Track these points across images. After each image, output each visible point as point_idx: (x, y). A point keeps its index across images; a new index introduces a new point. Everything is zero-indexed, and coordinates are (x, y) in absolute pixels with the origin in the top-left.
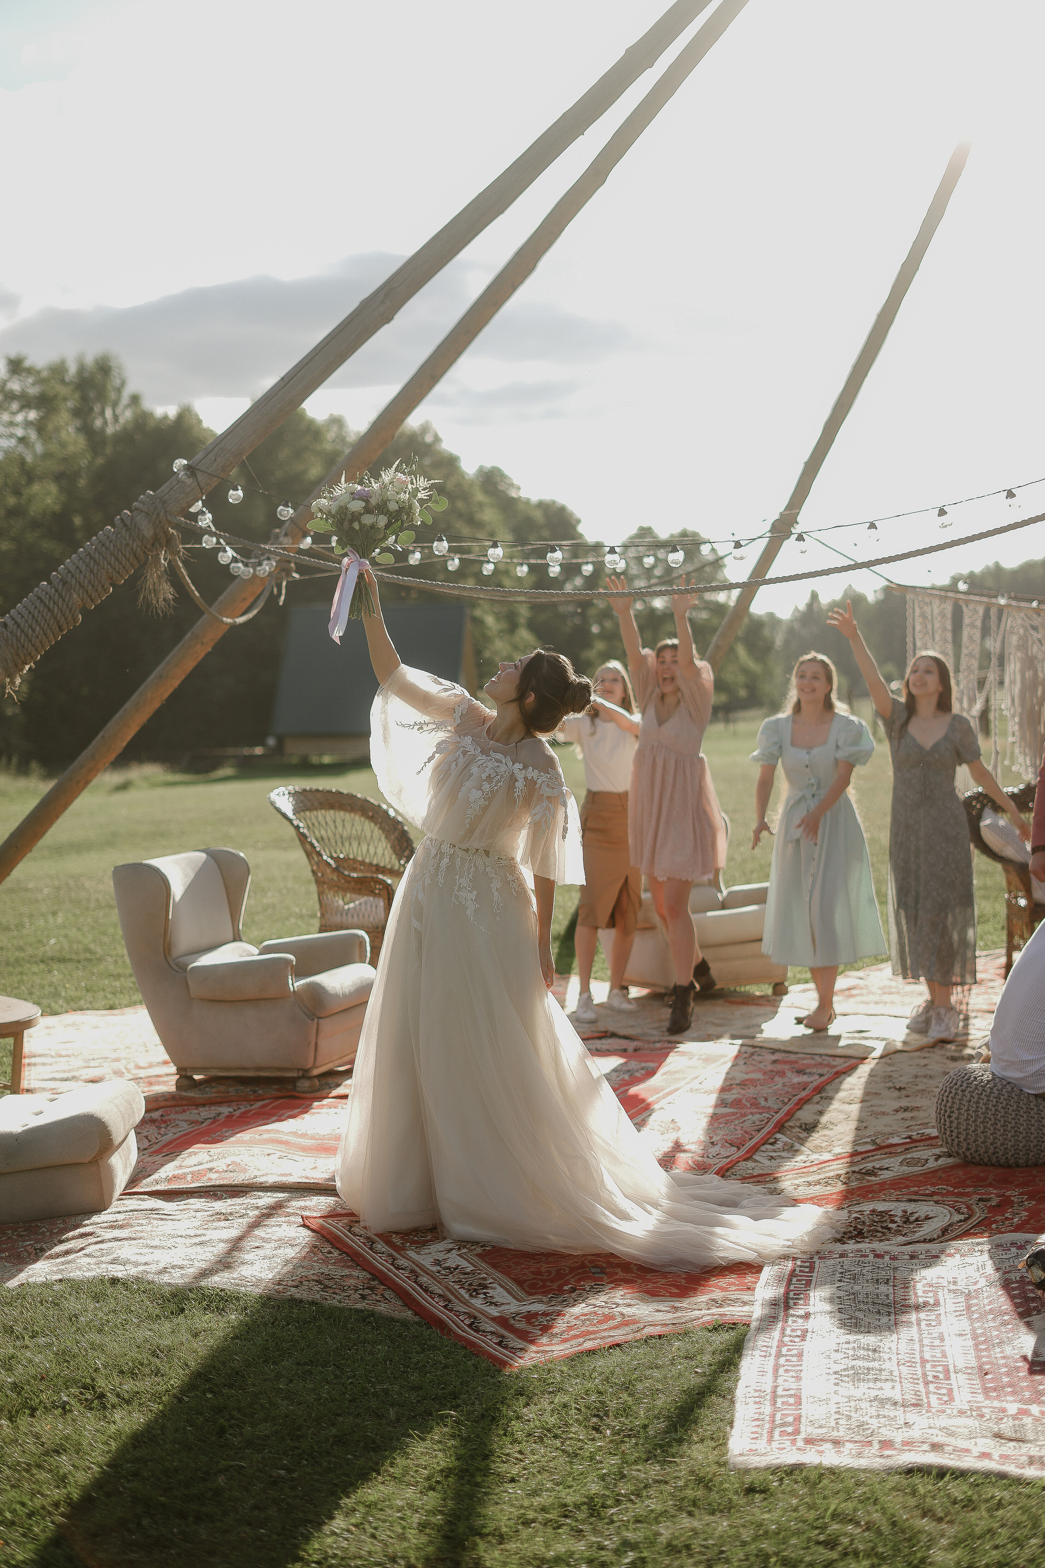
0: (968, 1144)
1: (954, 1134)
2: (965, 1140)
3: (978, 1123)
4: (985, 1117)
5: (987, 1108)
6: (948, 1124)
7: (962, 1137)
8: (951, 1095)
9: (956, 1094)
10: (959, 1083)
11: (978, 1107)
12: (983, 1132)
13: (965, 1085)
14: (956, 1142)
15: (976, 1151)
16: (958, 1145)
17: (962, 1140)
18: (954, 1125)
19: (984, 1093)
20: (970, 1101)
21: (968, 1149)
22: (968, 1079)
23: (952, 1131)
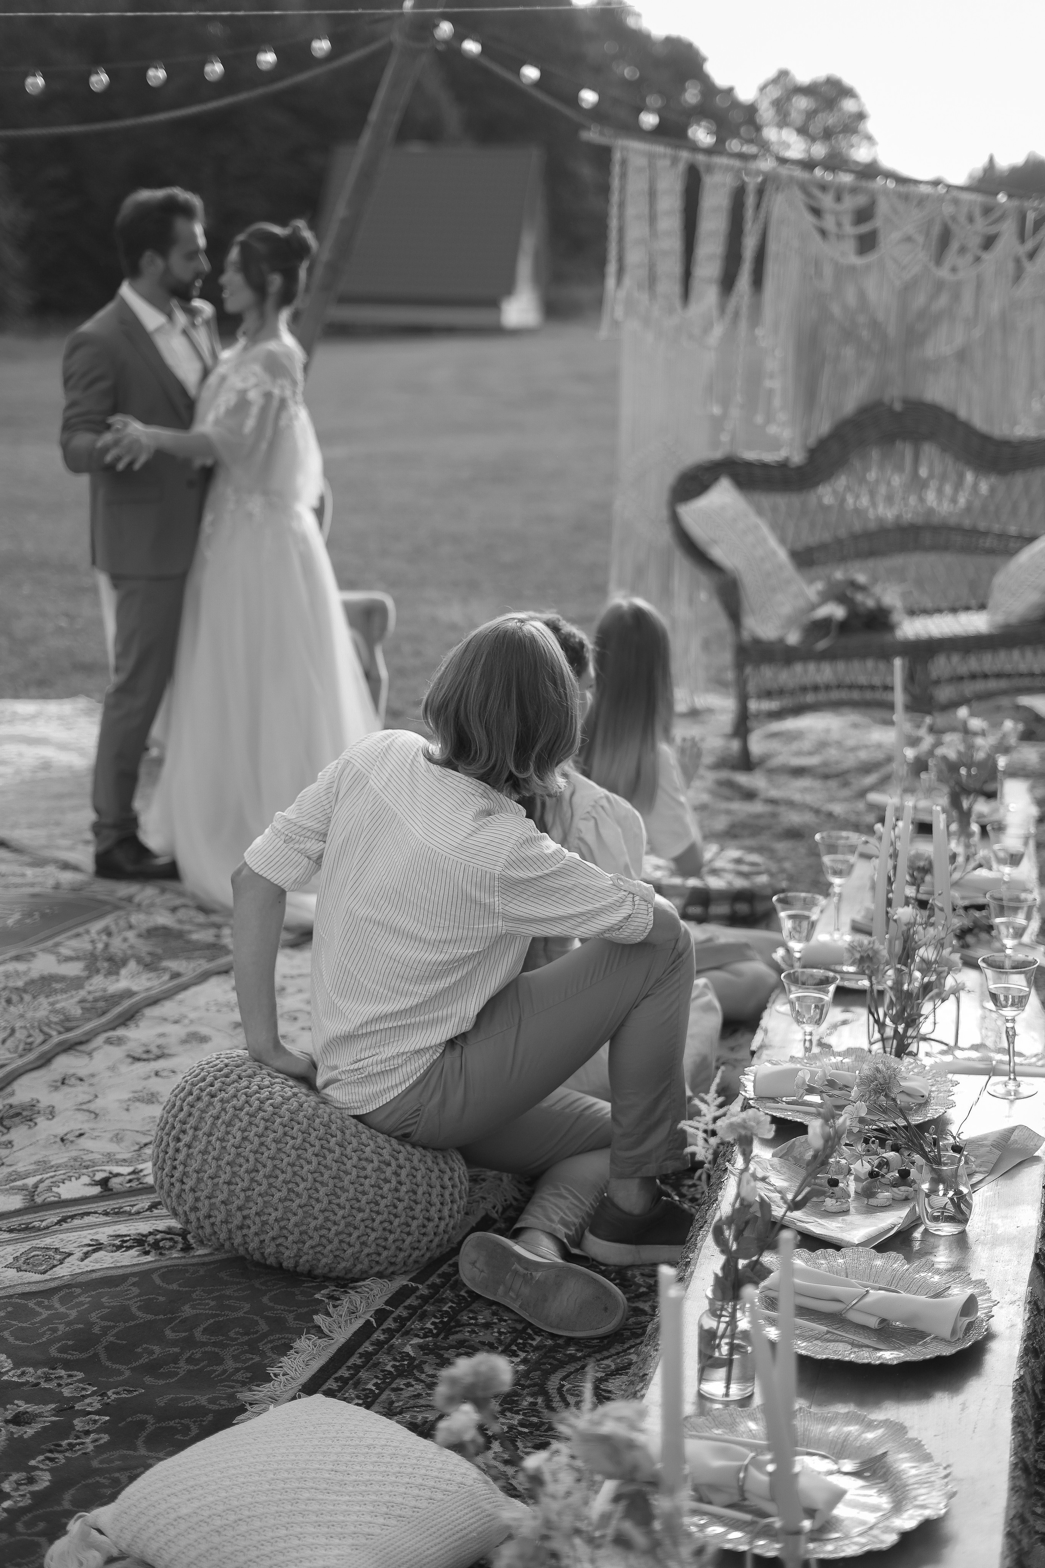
0: (197, 1199)
1: (177, 1174)
2: (193, 1190)
3: (222, 1163)
4: (239, 1155)
5: (244, 1139)
6: (171, 1151)
7: (190, 1183)
8: (190, 1098)
9: (199, 1099)
10: (209, 1079)
11: (228, 1133)
12: (229, 1183)
13: (217, 1085)
14: (175, 1191)
15: (209, 1216)
16: (179, 1196)
17: (187, 1187)
18: (181, 1157)
19: (247, 1108)
20: (218, 1118)
21: (195, 1209)
22: (227, 1076)
23: (175, 1168)
